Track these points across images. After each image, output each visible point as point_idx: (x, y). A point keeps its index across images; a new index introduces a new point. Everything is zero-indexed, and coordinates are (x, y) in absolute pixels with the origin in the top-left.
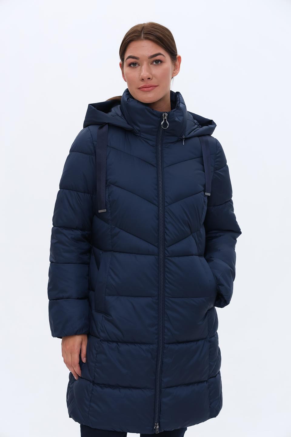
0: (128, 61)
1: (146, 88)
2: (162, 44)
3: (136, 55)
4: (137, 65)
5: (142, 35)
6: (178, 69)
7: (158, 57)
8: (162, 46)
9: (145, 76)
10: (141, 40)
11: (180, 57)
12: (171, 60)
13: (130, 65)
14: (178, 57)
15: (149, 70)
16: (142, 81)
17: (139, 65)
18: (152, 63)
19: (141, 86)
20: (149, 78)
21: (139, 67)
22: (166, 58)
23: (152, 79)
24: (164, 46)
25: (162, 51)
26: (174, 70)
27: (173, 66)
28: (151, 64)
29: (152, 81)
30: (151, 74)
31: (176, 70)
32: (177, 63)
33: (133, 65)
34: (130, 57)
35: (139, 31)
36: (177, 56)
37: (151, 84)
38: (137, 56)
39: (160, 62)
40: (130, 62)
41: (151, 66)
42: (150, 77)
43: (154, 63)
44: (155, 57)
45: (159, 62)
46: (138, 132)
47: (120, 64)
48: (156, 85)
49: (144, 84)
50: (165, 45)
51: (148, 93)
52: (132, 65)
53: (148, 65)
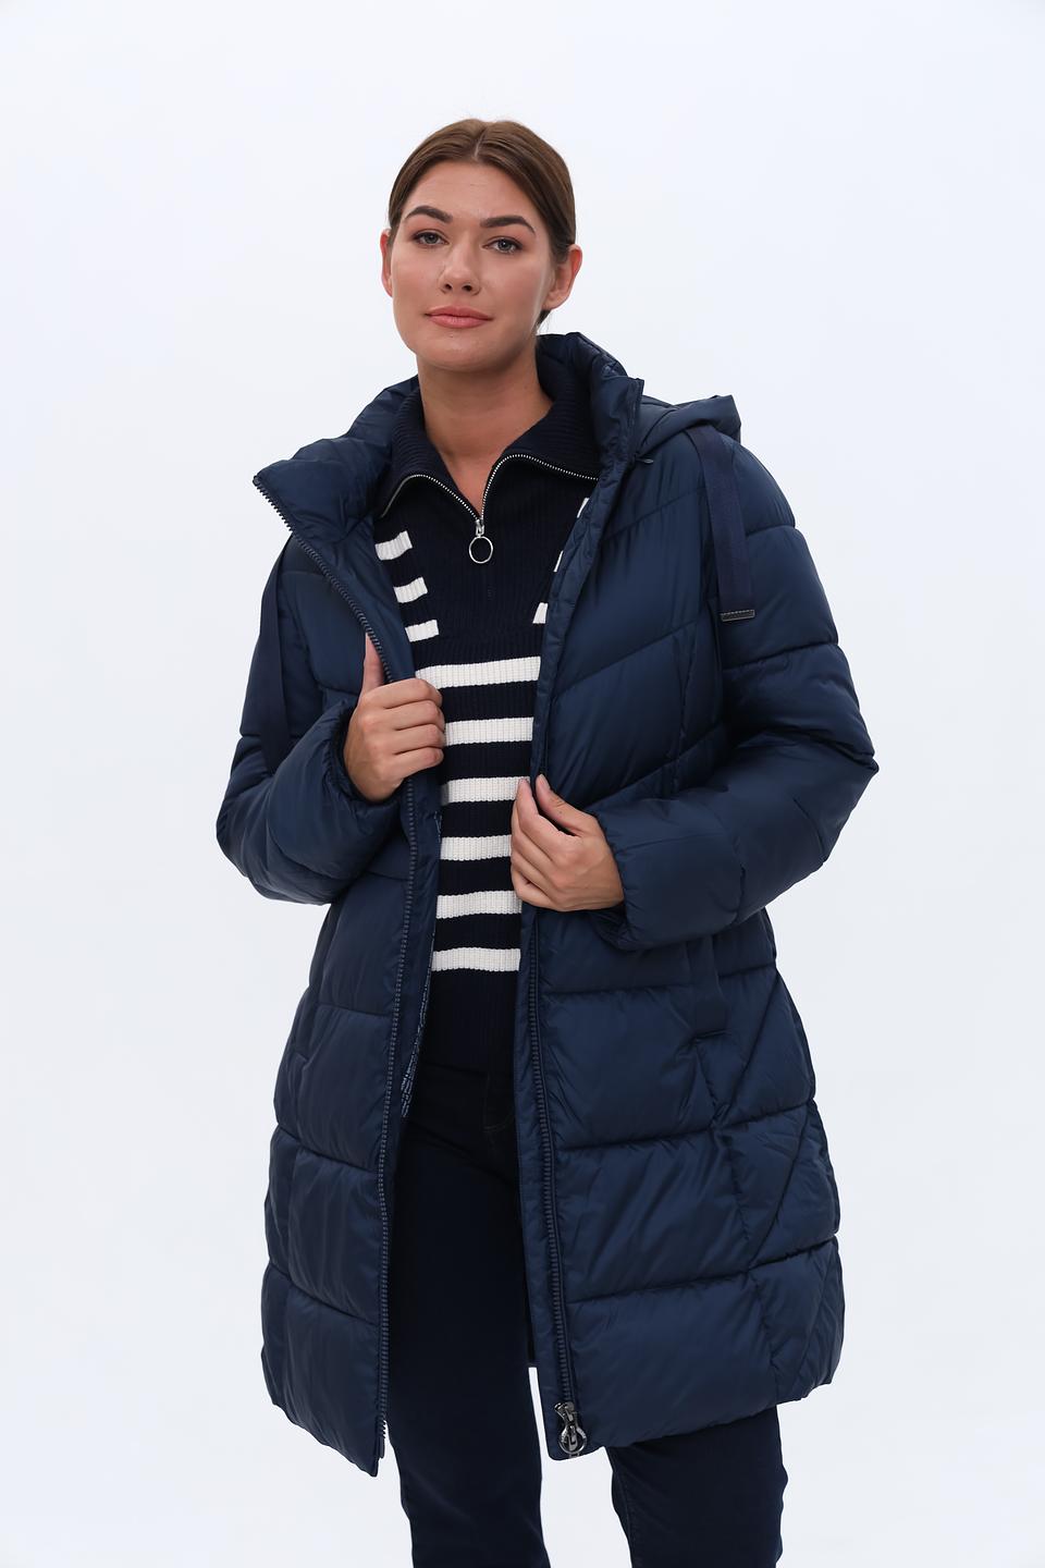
0: (410, 223)
1: (451, 315)
3: (443, 208)
4: (439, 241)
5: (477, 150)
6: (564, 291)
7: (511, 231)
8: (535, 196)
9: (457, 276)
11: (578, 253)
12: (553, 250)
13: (416, 237)
15: (473, 260)
16: (444, 292)
17: (446, 242)
18: (488, 246)
19: (436, 308)
20: (468, 288)
21: (447, 247)
22: (537, 239)
23: (476, 294)
25: (527, 212)
26: (553, 290)
27: (554, 274)
28: (484, 247)
29: (476, 298)
30: (478, 275)
31: (557, 291)
32: (567, 266)
33: (426, 239)
34: (421, 210)
35: (469, 135)
36: (573, 247)
37: (471, 308)
39: (513, 248)
40: (419, 228)
41: (485, 252)
42: (474, 284)
43: (496, 246)
44: (505, 228)
45: (511, 246)
47: (384, 236)
48: (487, 313)
49: (449, 304)
50: (544, 197)
51: (454, 334)
52: (423, 239)
53: (474, 244)
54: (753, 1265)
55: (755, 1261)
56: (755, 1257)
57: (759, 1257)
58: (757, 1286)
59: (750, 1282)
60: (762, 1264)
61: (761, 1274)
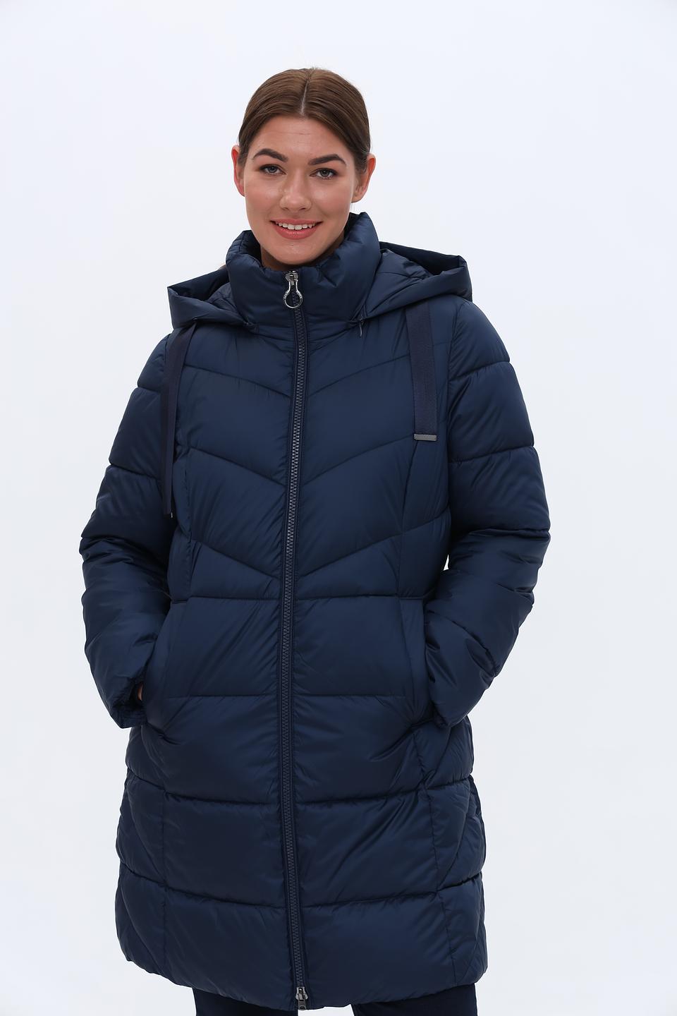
0: (256, 159)
2: (343, 134)
3: (280, 150)
4: (278, 171)
7: (331, 165)
8: (343, 137)
9: (294, 202)
10: (298, 117)
11: (374, 160)
13: (262, 169)
14: (371, 159)
15: (305, 189)
17: (283, 172)
18: (313, 174)
20: (304, 209)
22: (347, 168)
24: (348, 138)
25: (340, 150)
26: (357, 189)
28: (310, 175)
30: (309, 198)
31: (360, 189)
33: (269, 170)
34: (265, 152)
35: (295, 94)
38: (284, 154)
39: (330, 174)
40: (265, 163)
41: (311, 180)
43: (319, 174)
44: (326, 163)
45: (328, 173)
46: (253, 324)
52: (267, 170)
53: (304, 177)
54: (441, 887)
55: (442, 885)
56: (442, 882)
57: (444, 883)
58: (442, 903)
59: (437, 898)
60: (446, 887)
61: (446, 894)
